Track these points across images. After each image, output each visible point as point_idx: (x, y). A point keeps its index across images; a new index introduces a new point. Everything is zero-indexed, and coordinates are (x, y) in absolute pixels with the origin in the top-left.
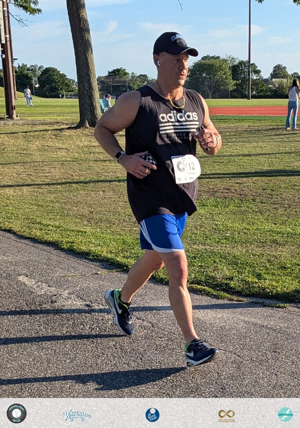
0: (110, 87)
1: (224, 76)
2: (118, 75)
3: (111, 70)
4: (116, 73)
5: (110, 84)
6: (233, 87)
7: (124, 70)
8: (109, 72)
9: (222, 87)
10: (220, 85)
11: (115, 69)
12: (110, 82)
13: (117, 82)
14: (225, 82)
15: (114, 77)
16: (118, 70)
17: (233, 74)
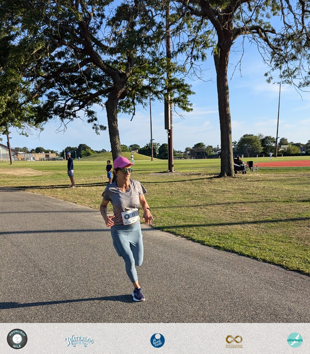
0: (195, 152)
1: (257, 145)
2: (199, 146)
3: (196, 144)
4: (199, 145)
5: (196, 151)
6: (262, 151)
7: (203, 143)
8: (195, 145)
9: (256, 151)
10: (255, 150)
11: (198, 143)
12: (196, 150)
13: (199, 150)
14: (258, 149)
15: (197, 147)
16: (200, 144)
17: (262, 144)
